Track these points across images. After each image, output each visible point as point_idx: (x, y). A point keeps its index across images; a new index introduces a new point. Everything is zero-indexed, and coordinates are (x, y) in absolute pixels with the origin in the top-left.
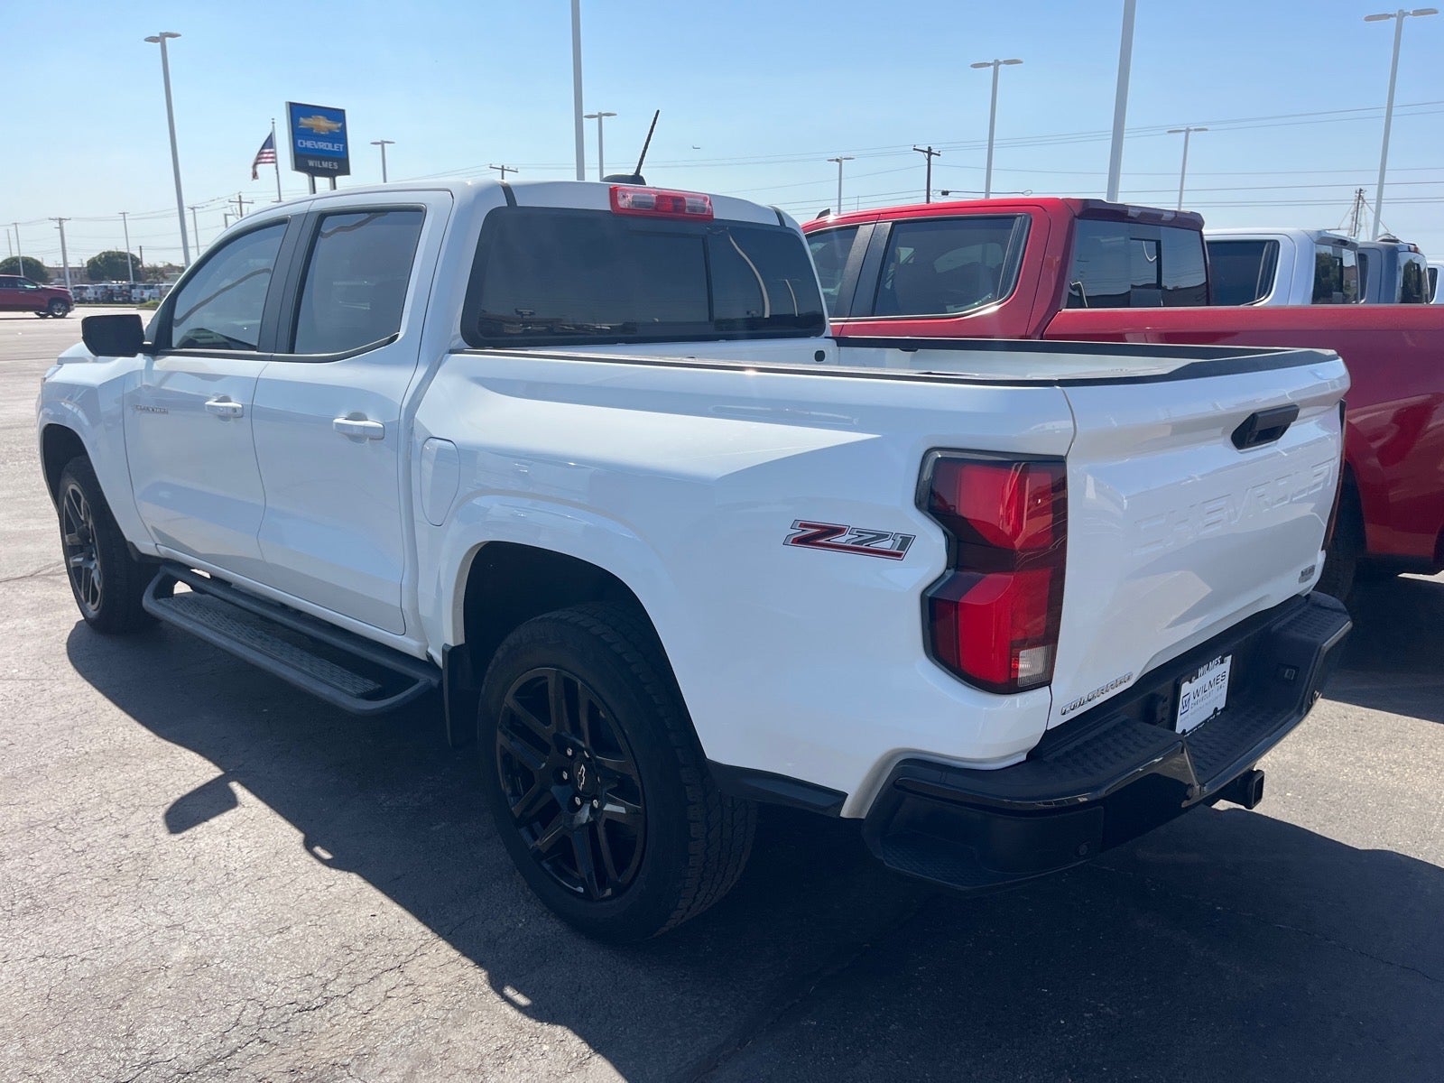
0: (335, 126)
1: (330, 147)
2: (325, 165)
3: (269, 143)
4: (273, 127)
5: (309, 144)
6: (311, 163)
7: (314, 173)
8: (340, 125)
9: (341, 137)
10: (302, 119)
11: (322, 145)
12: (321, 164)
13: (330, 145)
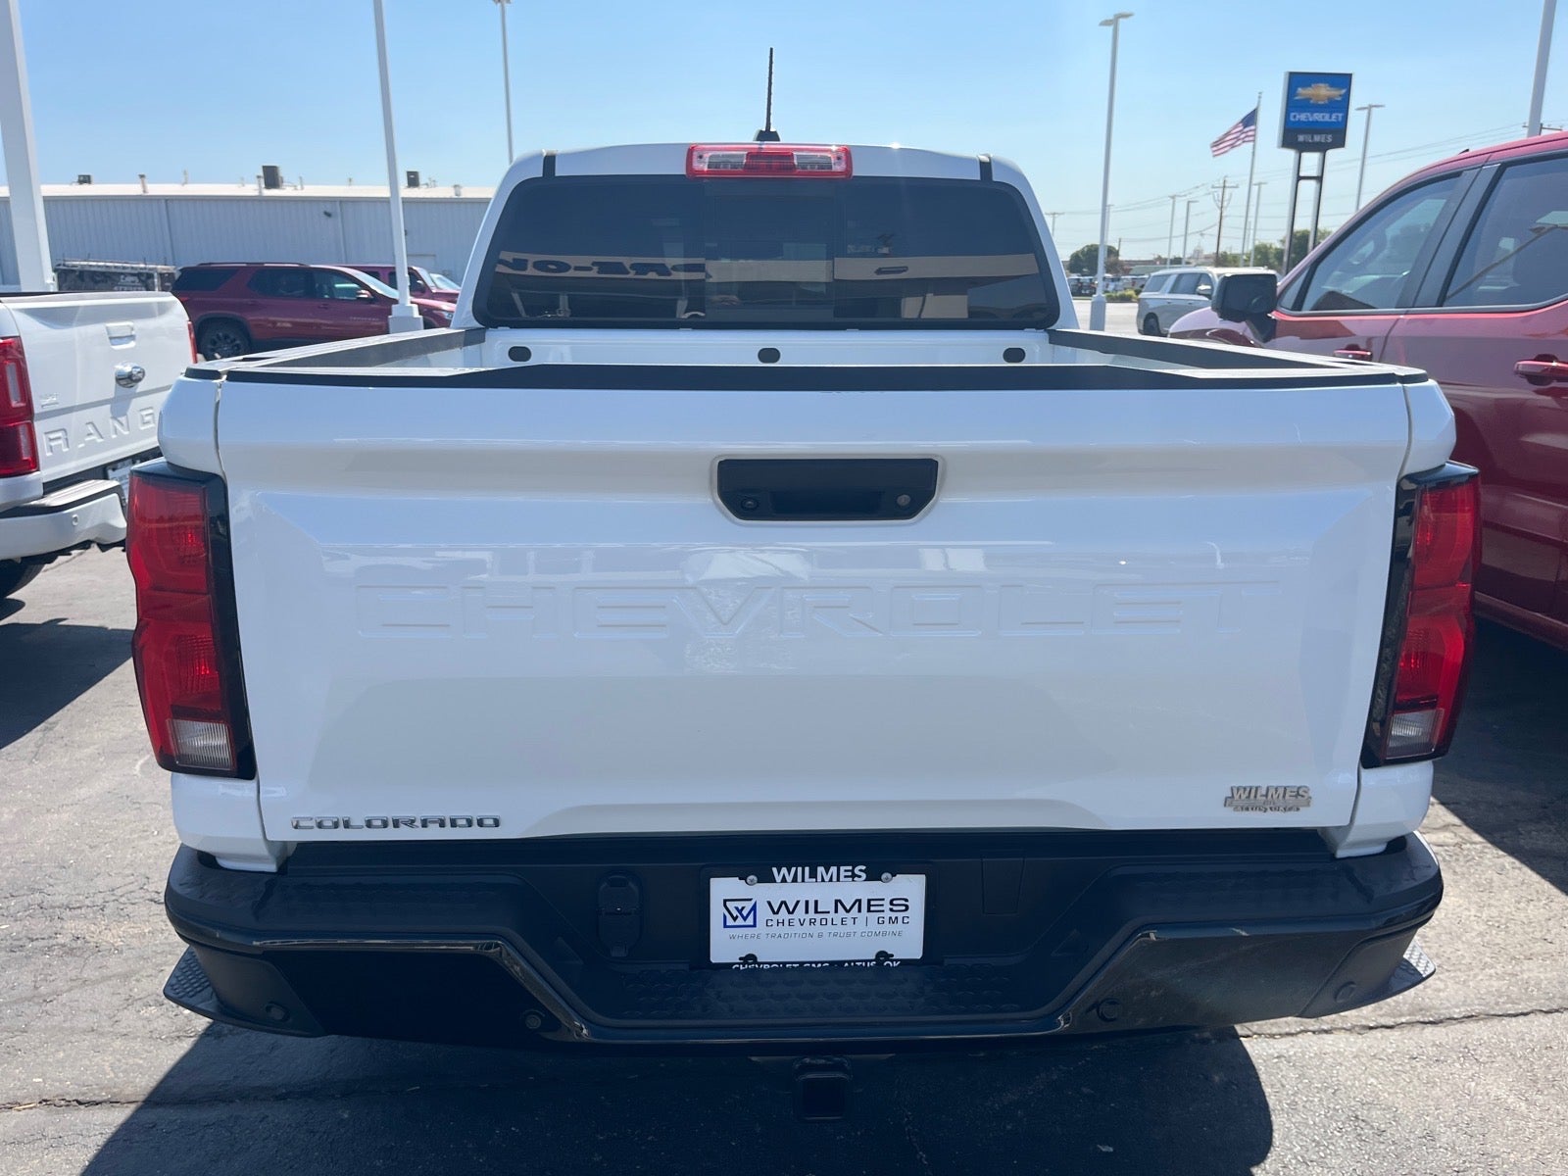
0: (1337, 93)
1: (1327, 119)
2: (1317, 138)
3: (1250, 120)
4: (1259, 102)
5: (1303, 117)
6: (1301, 138)
7: (1301, 148)
8: (1343, 91)
9: (1342, 106)
10: (1300, 90)
11: (1318, 117)
12: (1313, 138)
13: (1327, 116)
